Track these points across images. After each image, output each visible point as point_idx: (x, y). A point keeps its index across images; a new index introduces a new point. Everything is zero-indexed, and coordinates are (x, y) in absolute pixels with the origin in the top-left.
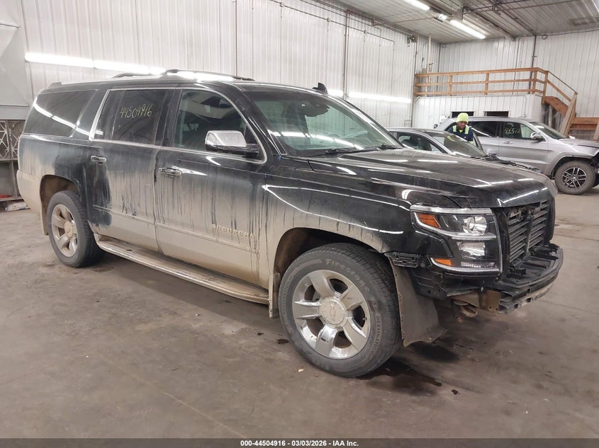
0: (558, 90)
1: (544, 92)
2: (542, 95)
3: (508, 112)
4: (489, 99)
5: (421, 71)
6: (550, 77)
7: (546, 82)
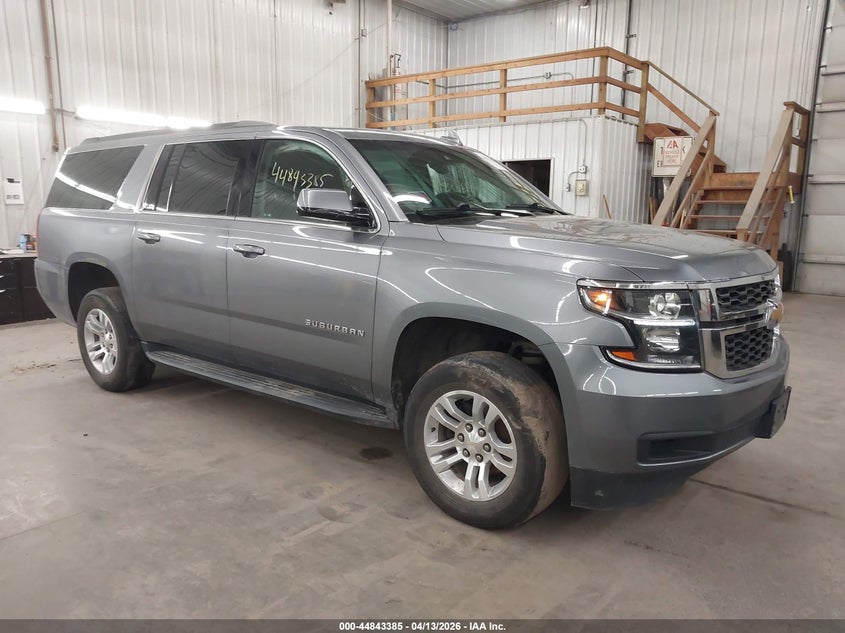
0: (673, 108)
1: (641, 114)
2: (636, 120)
3: (549, 161)
4: (508, 130)
5: (381, 74)
6: (654, 78)
7: (646, 88)
